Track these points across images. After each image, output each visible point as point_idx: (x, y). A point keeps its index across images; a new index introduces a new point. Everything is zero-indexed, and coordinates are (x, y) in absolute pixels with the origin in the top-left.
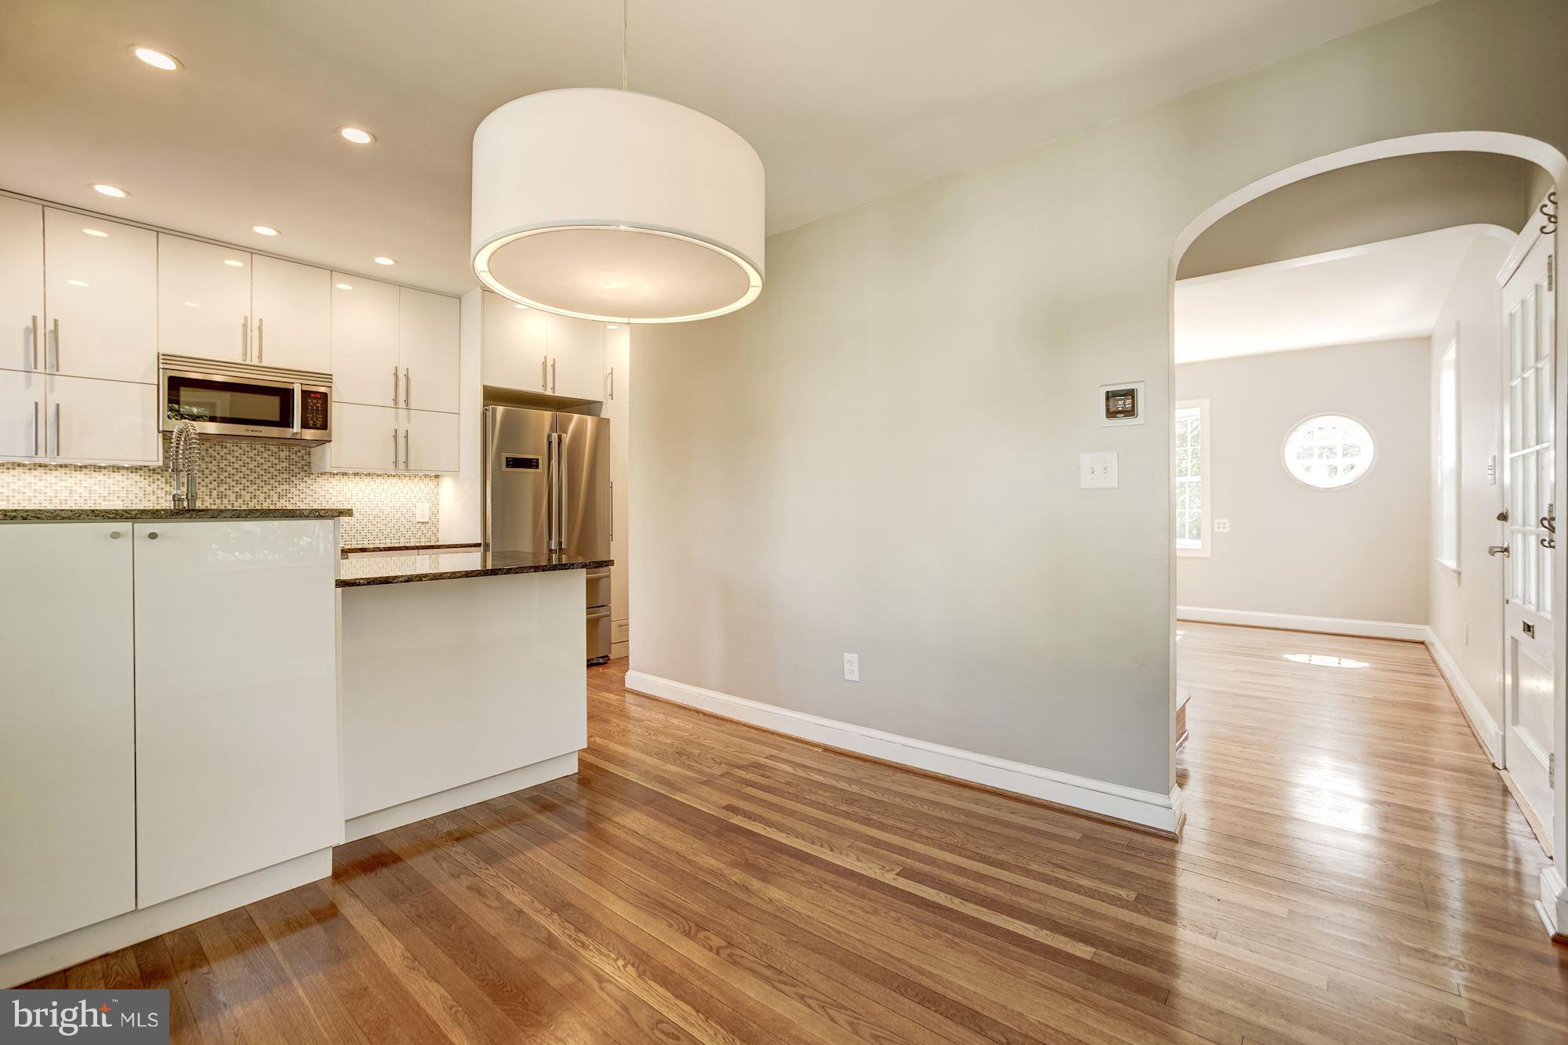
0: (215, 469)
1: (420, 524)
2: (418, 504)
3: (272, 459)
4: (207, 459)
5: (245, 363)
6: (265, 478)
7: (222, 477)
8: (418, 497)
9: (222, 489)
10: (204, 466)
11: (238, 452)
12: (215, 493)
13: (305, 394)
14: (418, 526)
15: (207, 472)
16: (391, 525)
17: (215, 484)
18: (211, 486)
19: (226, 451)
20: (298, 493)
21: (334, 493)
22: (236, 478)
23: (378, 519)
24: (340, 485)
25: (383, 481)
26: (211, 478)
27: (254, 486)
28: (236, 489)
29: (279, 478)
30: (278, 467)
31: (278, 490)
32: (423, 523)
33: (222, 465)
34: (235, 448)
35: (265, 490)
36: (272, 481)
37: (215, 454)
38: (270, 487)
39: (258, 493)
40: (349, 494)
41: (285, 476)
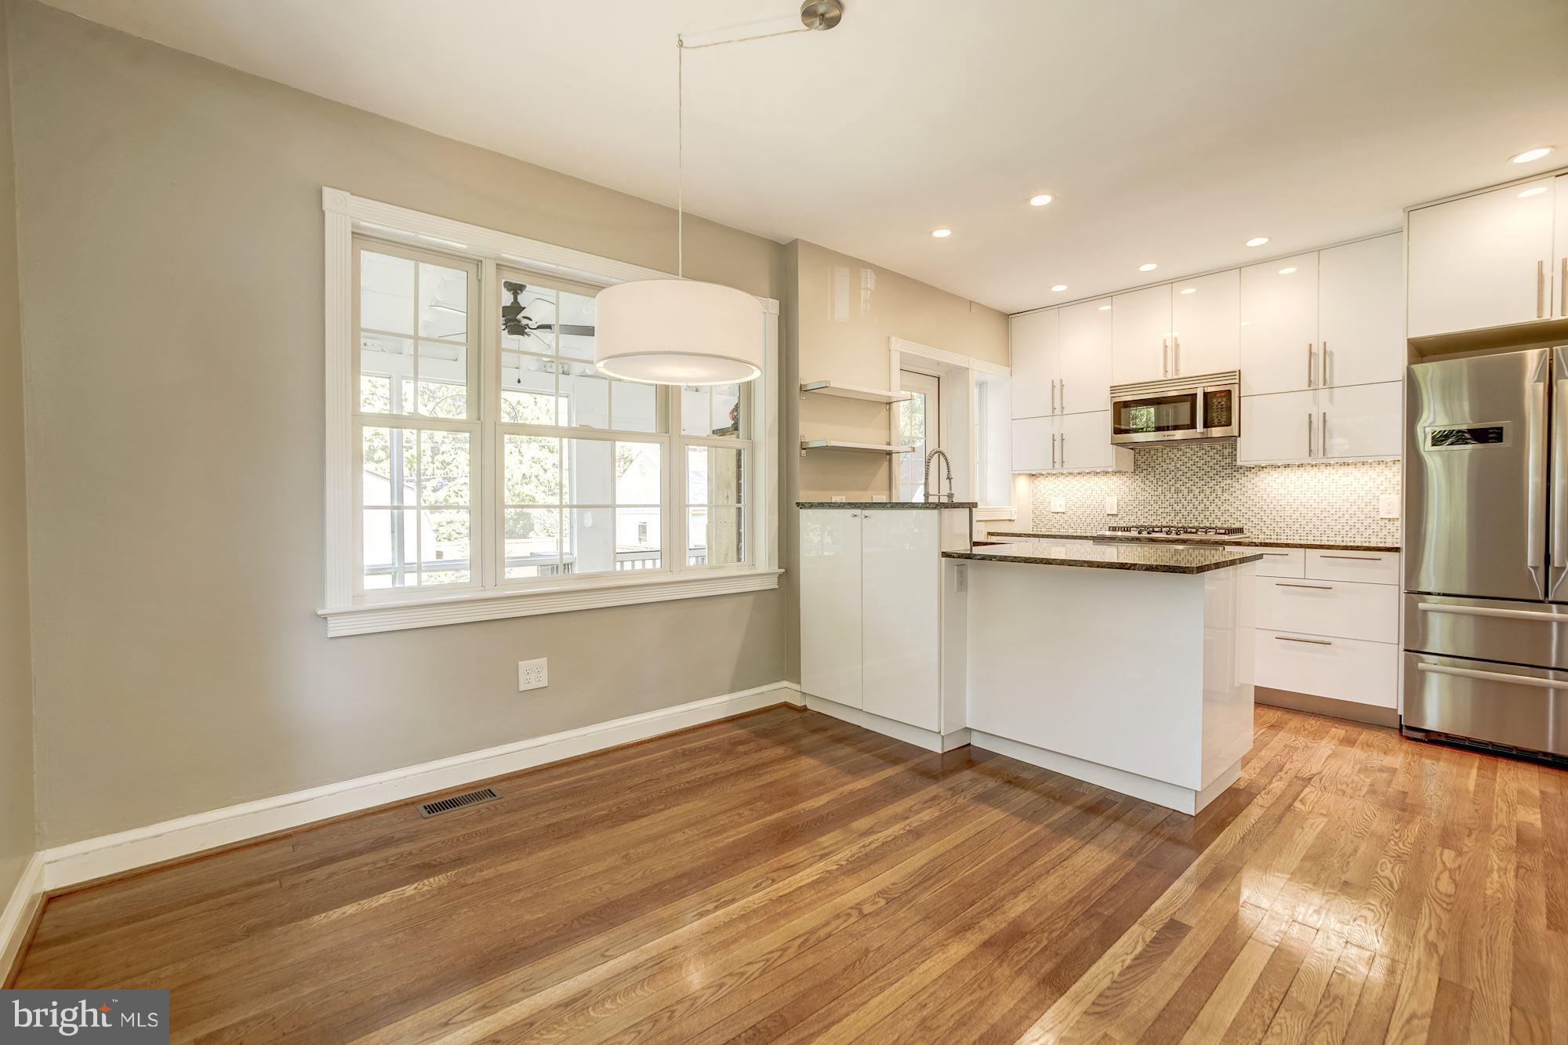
0: (1173, 468)
1: (1387, 521)
2: (1382, 497)
3: (1217, 456)
4: (1168, 461)
5: (1168, 379)
6: (1211, 474)
7: (1178, 475)
8: (1382, 488)
9: (1178, 485)
10: (1165, 466)
11: (1190, 453)
12: (1173, 489)
13: (1205, 394)
14: (1382, 523)
15: (1168, 471)
16: (1343, 520)
17: (1173, 481)
18: (1170, 483)
19: (1181, 453)
20: (1238, 487)
21: (1275, 486)
22: (1188, 475)
23: (1326, 514)
24: (1282, 478)
25: (1333, 471)
26: (1170, 476)
27: (1202, 482)
28: (1188, 485)
29: (1223, 474)
30: (1223, 464)
31: (1222, 485)
32: (1390, 520)
33: (1178, 465)
34: (1188, 450)
35: (1211, 485)
36: (1217, 477)
37: (1173, 456)
38: (1214, 482)
39: (1205, 488)
40: (1292, 486)
41: (1228, 471)
